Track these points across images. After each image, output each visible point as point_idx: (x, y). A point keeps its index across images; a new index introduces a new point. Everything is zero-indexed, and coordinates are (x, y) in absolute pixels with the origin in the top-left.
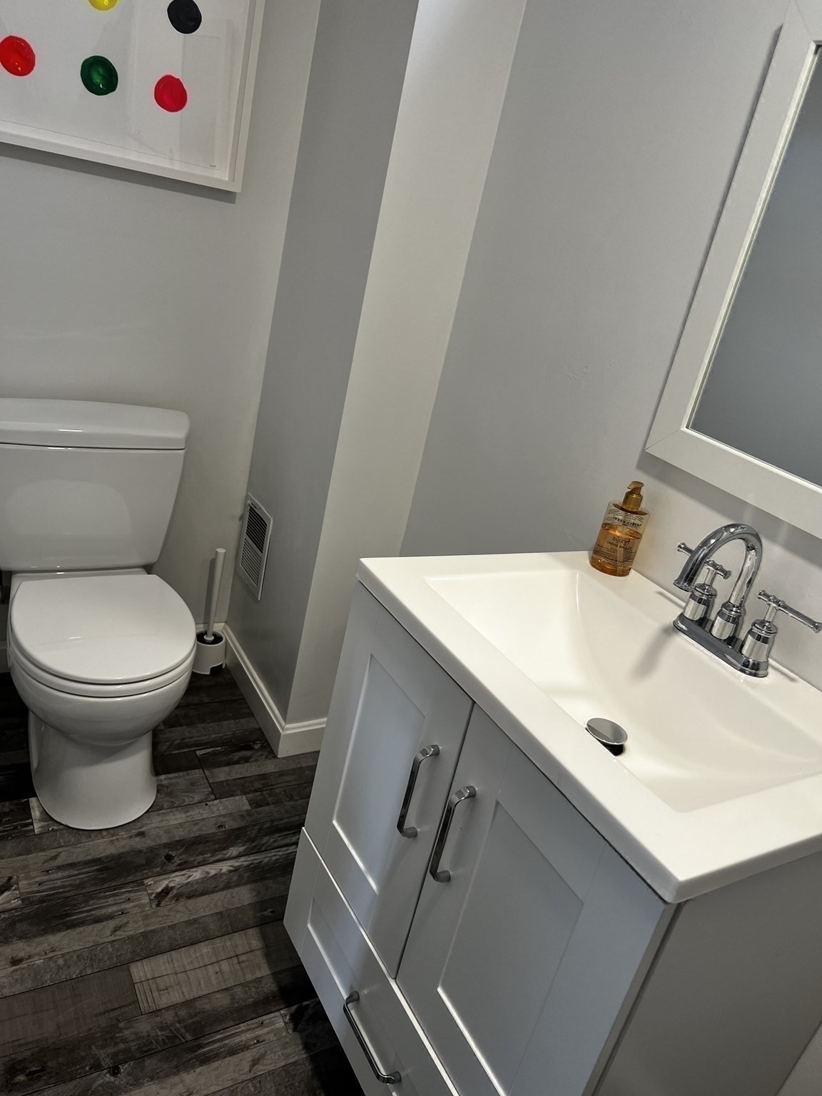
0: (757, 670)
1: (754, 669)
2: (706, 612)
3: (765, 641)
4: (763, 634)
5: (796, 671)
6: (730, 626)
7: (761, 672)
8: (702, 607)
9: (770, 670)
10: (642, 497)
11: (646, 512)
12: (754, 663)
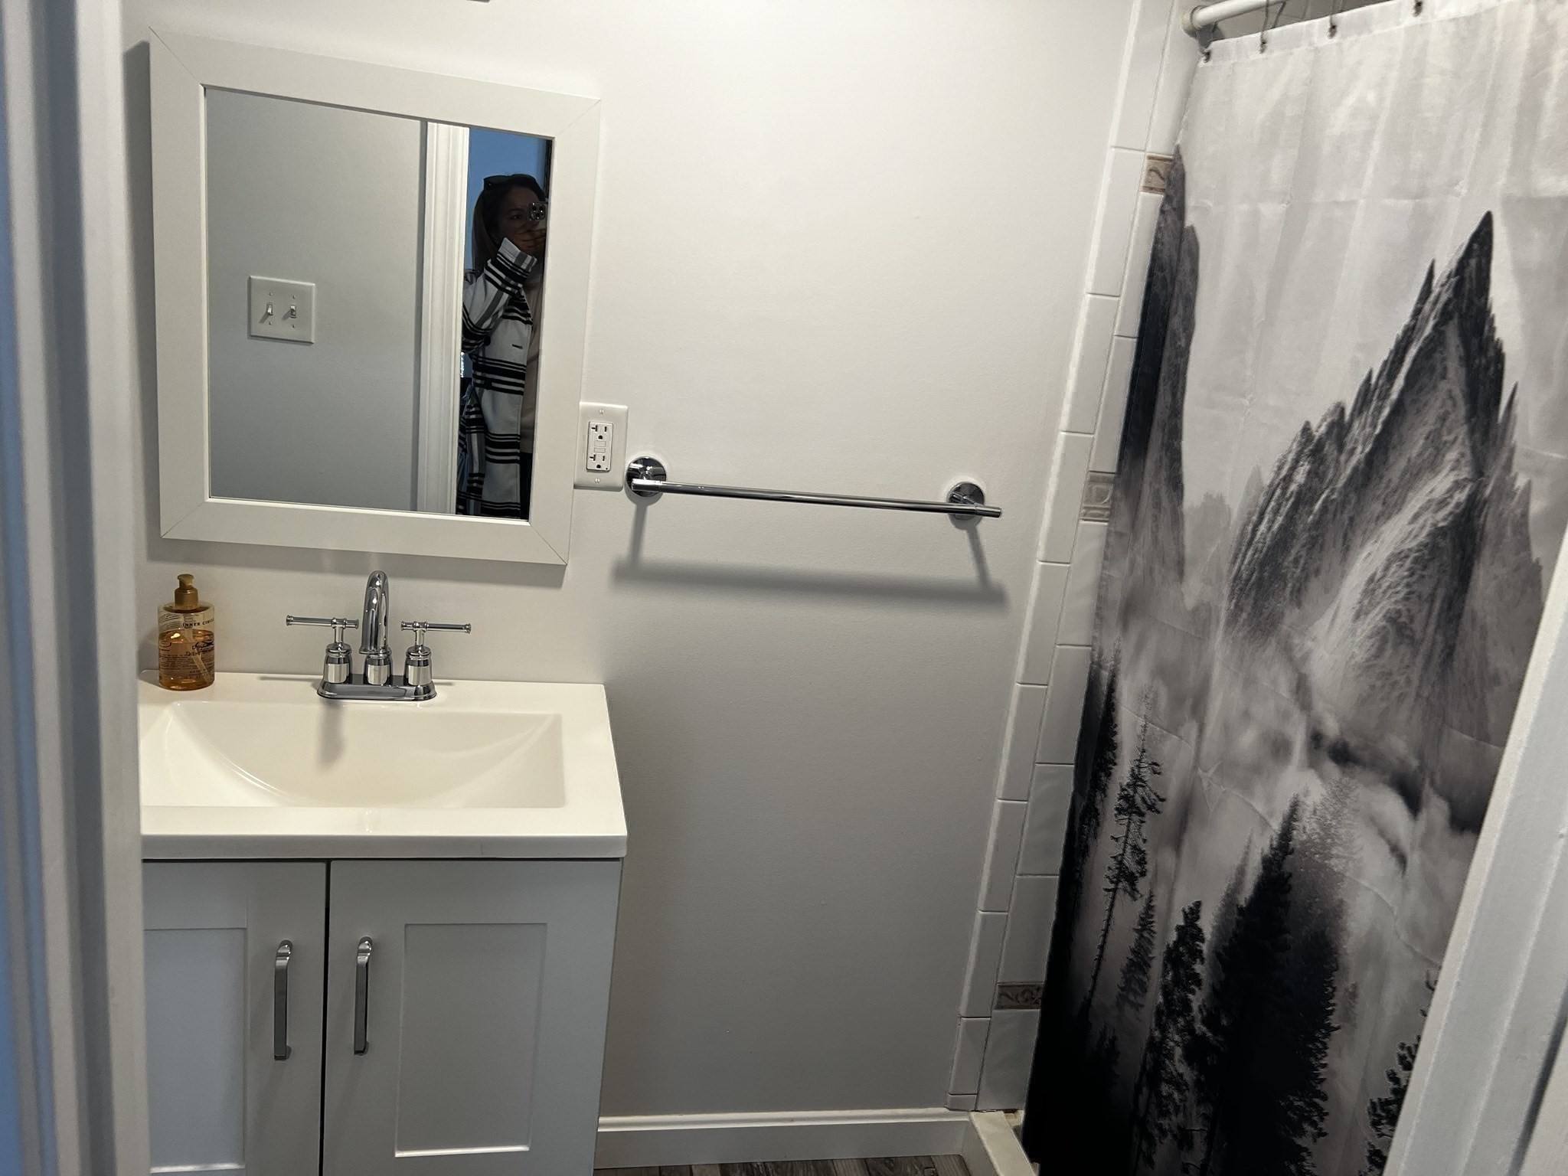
0: (429, 692)
1: (427, 692)
2: (350, 667)
3: (426, 663)
4: (421, 658)
5: (451, 678)
6: (385, 668)
7: (432, 693)
8: (344, 666)
9: (437, 688)
10: (196, 590)
11: (207, 605)
12: (424, 688)
